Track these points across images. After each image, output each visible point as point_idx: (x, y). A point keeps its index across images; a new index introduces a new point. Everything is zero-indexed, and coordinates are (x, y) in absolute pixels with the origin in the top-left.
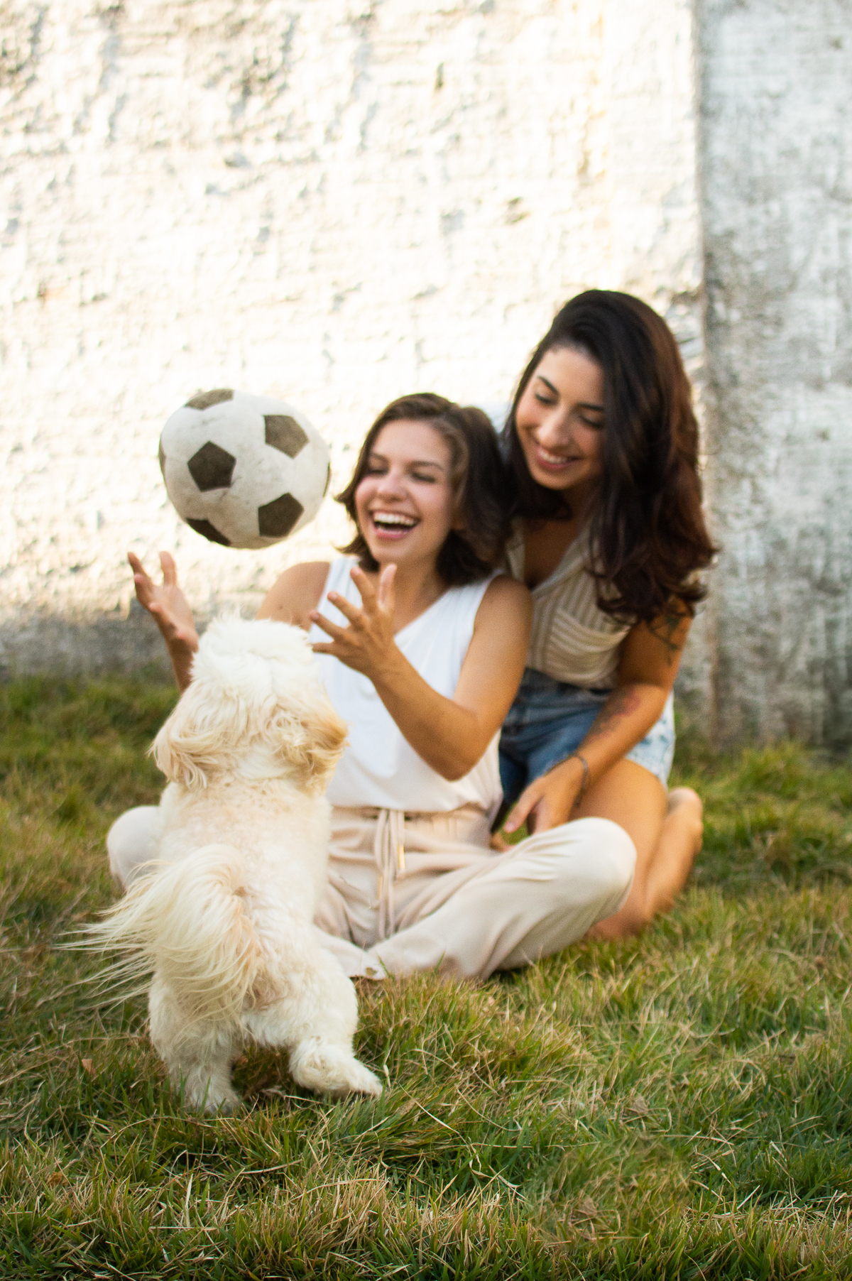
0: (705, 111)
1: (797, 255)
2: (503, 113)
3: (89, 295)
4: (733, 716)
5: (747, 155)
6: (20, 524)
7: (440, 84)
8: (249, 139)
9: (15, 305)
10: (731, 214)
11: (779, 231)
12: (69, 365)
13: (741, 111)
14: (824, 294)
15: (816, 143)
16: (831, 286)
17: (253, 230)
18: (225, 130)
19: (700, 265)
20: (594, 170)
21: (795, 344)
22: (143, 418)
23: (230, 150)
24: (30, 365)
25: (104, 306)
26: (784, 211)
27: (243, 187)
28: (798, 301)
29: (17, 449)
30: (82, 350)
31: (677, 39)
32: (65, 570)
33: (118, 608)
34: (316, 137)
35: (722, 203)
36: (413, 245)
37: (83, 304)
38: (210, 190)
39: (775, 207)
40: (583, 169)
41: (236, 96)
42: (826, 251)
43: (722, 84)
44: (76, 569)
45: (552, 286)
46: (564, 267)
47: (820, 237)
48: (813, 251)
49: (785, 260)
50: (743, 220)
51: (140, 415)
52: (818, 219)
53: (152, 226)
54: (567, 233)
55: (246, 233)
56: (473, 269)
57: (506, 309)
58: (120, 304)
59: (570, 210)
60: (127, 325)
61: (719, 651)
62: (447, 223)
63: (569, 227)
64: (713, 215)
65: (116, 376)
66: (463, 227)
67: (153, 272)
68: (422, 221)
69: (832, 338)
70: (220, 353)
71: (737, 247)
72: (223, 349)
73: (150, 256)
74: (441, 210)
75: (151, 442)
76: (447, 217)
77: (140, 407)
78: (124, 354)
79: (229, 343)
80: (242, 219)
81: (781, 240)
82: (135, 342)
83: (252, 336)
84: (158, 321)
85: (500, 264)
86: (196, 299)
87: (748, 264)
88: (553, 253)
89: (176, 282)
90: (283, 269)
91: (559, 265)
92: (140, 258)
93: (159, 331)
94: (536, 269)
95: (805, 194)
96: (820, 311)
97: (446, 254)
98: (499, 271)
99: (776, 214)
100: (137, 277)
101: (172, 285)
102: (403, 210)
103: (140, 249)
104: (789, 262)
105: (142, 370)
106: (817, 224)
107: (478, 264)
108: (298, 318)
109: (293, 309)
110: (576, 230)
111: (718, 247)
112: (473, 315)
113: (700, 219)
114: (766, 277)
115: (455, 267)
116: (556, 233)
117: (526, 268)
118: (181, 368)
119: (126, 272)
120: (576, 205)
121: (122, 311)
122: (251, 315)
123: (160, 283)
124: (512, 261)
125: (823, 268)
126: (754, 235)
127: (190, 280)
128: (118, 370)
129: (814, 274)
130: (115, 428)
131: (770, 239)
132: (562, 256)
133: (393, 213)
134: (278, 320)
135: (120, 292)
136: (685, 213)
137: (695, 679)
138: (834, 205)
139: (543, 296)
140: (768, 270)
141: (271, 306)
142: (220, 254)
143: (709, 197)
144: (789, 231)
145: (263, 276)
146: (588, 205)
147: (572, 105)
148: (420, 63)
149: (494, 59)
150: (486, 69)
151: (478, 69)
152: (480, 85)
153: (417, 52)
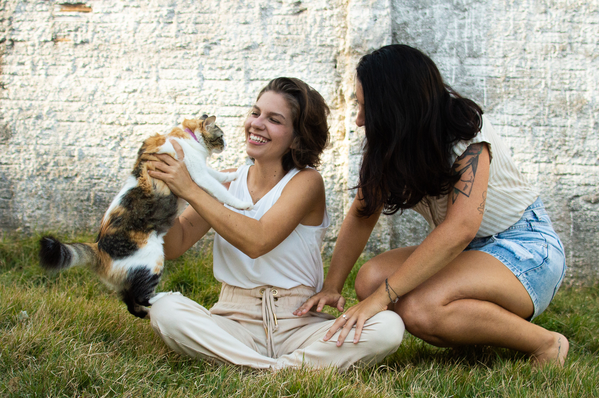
1: (438, 36)
3: (79, 42)
9: (40, 43)
10: (406, 14)
11: (429, 24)
12: (67, 76)
14: (451, 56)
16: (454, 52)
17: (164, 11)
19: (391, 38)
22: (105, 104)
24: (47, 75)
25: (87, 46)
26: (432, 13)
29: (38, 117)
30: (75, 68)
32: (61, 179)
33: (88, 199)
35: (401, 9)
36: (246, 23)
37: (76, 45)
39: (427, 11)
42: (452, 34)
44: (67, 178)
45: (315, 46)
46: (322, 36)
47: (449, 27)
48: (446, 34)
49: (431, 37)
50: (411, 17)
51: (103, 102)
52: (449, 18)
53: (113, 7)
54: (324, 20)
55: (161, 13)
56: (275, 35)
57: (292, 56)
58: (95, 46)
59: (325, 9)
60: (98, 56)
61: (393, 230)
62: (263, 12)
63: (324, 17)
64: (397, 14)
65: (91, 82)
66: (271, 14)
67: (113, 30)
68: (251, 10)
69: (454, 77)
70: (145, 72)
71: (408, 30)
72: (147, 70)
73: (111, 22)
74: (260, 5)
75: (108, 116)
76: (263, 9)
77: (103, 98)
78: (96, 71)
79: (150, 67)
80: (159, 6)
81: (430, 28)
82: (102, 65)
83: (162, 64)
84: (114, 55)
85: (290, 34)
86: (134, 45)
87: (413, 39)
88: (316, 29)
89: (124, 35)
90: (179, 31)
91: (319, 35)
92: (107, 23)
93: (114, 60)
94: (307, 36)
95: (442, 5)
96: (448, 64)
97: (262, 27)
98: (289, 37)
99: (428, 15)
100: (104, 32)
101: (122, 37)
102: (241, 5)
103: (107, 18)
104: (433, 39)
105: (105, 80)
106: (448, 21)
107: (278, 33)
108: (186, 56)
109: (183, 51)
110: (328, 18)
111: (399, 30)
112: (275, 59)
113: (390, 16)
114: (422, 46)
115: (267, 34)
116: (318, 19)
117: (303, 36)
118: (125, 79)
119: (98, 29)
120: (328, 7)
121: (96, 49)
122: (162, 54)
123: (116, 36)
124: (295, 33)
125: (449, 42)
126: (416, 25)
127: (131, 34)
128: (92, 79)
129: (446, 46)
130: (90, 108)
131: (424, 27)
132: (321, 30)
133: (236, 5)
134: (176, 57)
135: (95, 40)
136: (384, 13)
137: (382, 243)
138: (456, 12)
139: (310, 50)
140: (423, 42)
141: (172, 50)
142: (148, 23)
143: (394, 5)
144: (434, 23)
145: (169, 34)
146: (334, 6)
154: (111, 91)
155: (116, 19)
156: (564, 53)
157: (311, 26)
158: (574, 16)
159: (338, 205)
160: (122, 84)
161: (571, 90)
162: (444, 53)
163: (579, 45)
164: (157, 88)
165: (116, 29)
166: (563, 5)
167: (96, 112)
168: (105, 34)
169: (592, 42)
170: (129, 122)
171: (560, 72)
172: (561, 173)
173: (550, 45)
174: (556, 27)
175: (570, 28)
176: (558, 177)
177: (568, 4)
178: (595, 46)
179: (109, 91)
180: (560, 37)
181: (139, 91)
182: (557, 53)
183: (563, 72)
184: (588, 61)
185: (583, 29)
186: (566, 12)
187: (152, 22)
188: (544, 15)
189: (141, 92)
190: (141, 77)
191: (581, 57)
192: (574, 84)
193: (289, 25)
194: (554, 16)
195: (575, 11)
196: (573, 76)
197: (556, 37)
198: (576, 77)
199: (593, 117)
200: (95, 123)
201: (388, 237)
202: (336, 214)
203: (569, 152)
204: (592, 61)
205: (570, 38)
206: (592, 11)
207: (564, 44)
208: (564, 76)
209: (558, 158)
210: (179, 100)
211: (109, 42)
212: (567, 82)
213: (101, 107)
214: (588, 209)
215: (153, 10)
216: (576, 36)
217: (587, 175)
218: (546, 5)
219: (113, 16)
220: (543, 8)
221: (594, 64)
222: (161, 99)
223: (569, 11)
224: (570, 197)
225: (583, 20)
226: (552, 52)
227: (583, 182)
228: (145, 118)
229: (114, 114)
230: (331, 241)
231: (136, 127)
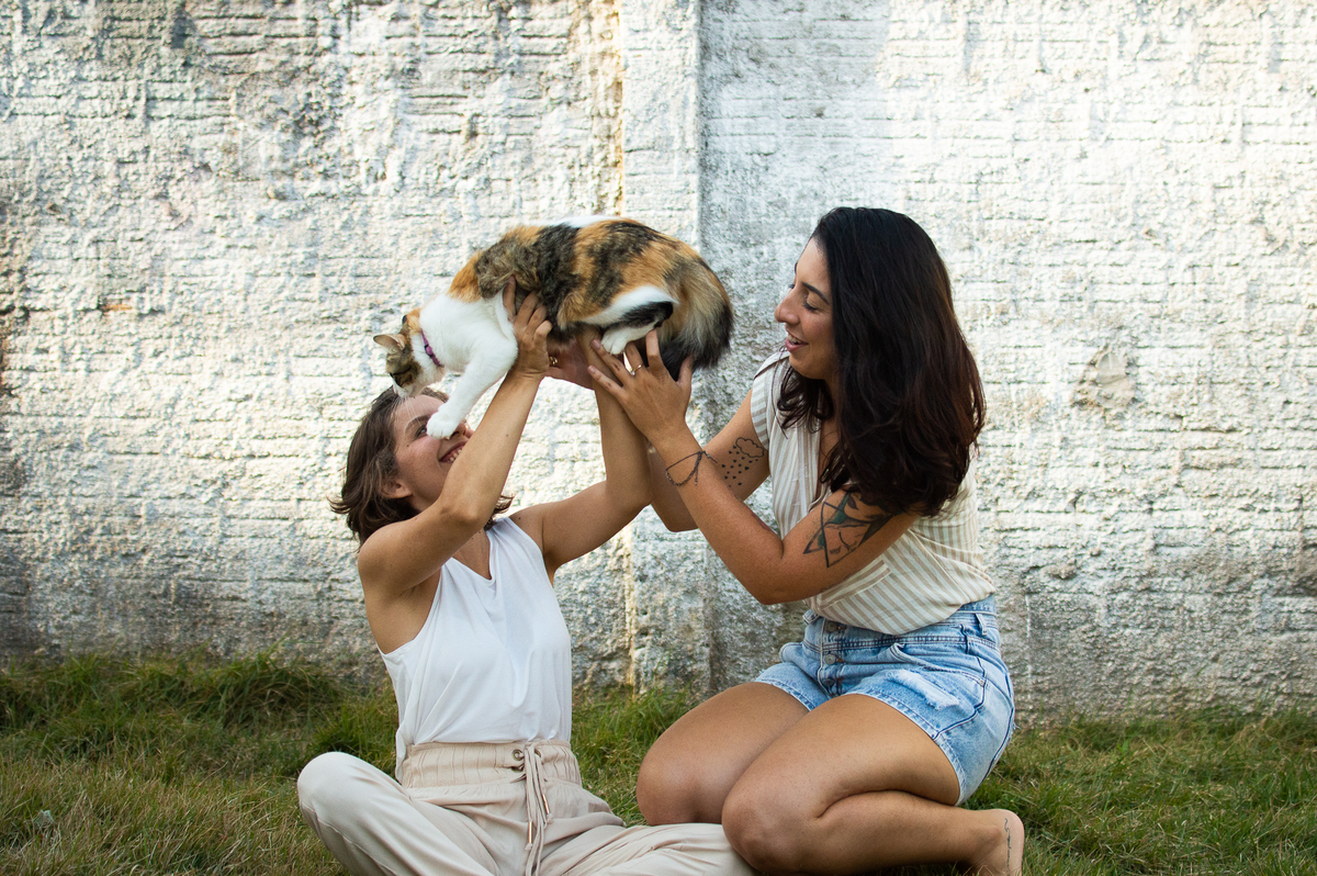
0: (704, 166)
2: (528, 160)
3: (145, 311)
5: (741, 204)
6: (74, 515)
7: (473, 134)
8: (299, 175)
9: (76, 313)
10: (727, 255)
11: (769, 271)
12: (125, 372)
13: (736, 166)
15: (801, 197)
17: (300, 255)
18: (276, 165)
22: (195, 421)
23: (282, 183)
24: (89, 371)
25: (161, 319)
26: (774, 253)
27: (291, 217)
29: (73, 447)
30: (139, 357)
31: (685, 104)
32: (116, 558)
33: (166, 594)
34: (360, 176)
37: (141, 316)
38: (260, 219)
39: (765, 249)
41: (288, 136)
43: (717, 143)
44: (127, 557)
49: (772, 294)
50: (737, 260)
51: (190, 418)
53: (208, 248)
55: (293, 257)
58: (175, 317)
60: (182, 336)
61: (715, 637)
65: (169, 381)
67: (208, 290)
68: (453, 251)
70: (266, 364)
71: (732, 283)
72: (270, 360)
73: (204, 275)
75: (200, 443)
77: (191, 411)
78: (177, 362)
79: (276, 355)
80: (290, 246)
81: (770, 278)
82: (188, 351)
83: (297, 349)
84: (211, 333)
86: (246, 315)
87: (741, 298)
89: (228, 299)
90: (326, 290)
92: (196, 276)
93: (210, 342)
95: (790, 239)
99: (766, 256)
100: (192, 293)
101: (224, 302)
102: (437, 242)
103: (196, 269)
105: (194, 378)
108: (339, 335)
109: (333, 326)
114: (757, 310)
118: (230, 376)
119: (182, 288)
121: (177, 323)
122: (295, 331)
123: (213, 300)
126: (746, 274)
127: (240, 297)
128: (170, 377)
130: (167, 428)
131: (760, 277)
133: (427, 243)
134: (320, 337)
135: (176, 307)
137: (696, 661)
140: (758, 304)
141: (314, 323)
142: (270, 276)
145: (309, 296)
147: (590, 155)
148: (453, 114)
149: (520, 113)
150: (513, 121)
151: (506, 121)
152: (508, 135)
153: (452, 104)
154: (206, 398)
155: (212, 270)
156: (1005, 319)
158: (1019, 253)
159: (615, 595)
160: (225, 386)
161: (1020, 382)
163: (1031, 303)
164: (288, 393)
165: (214, 287)
166: (1000, 235)
167: (179, 436)
168: (194, 297)
169: (1052, 299)
170: (238, 453)
171: (998, 351)
172: (1007, 527)
173: (980, 304)
174: (990, 272)
175: (1014, 274)
176: (1002, 535)
177: (1010, 234)
178: (1058, 305)
179: (201, 399)
180: (997, 290)
181: (255, 398)
182: (992, 317)
183: (1005, 350)
184: (1047, 330)
185: (1035, 276)
186: (1006, 247)
187: (279, 275)
188: (967, 252)
189: (260, 399)
190: (260, 374)
191: (1034, 324)
192: (1024, 372)
194: (985, 254)
195: (1021, 245)
196: (1022, 358)
197: (990, 290)
198: (1026, 360)
199: (1059, 428)
200: (177, 457)
201: (707, 650)
202: (612, 611)
203: (1018, 491)
204: (1054, 331)
205: (1013, 291)
206: (1049, 243)
207: (1004, 302)
208: (1007, 359)
209: (1000, 501)
210: (327, 412)
211: (200, 310)
212: (1012, 368)
213: (187, 427)
214: (1056, 590)
215: (280, 253)
216: (1024, 288)
217: (1052, 529)
218: (971, 234)
219: (208, 264)
220: (965, 241)
221: (1057, 336)
222: (295, 412)
223: (1011, 245)
224: (1024, 569)
225: (1035, 260)
226: (985, 316)
227: (1045, 543)
228: (268, 446)
229: (211, 440)
230: (604, 659)
231: (252, 463)
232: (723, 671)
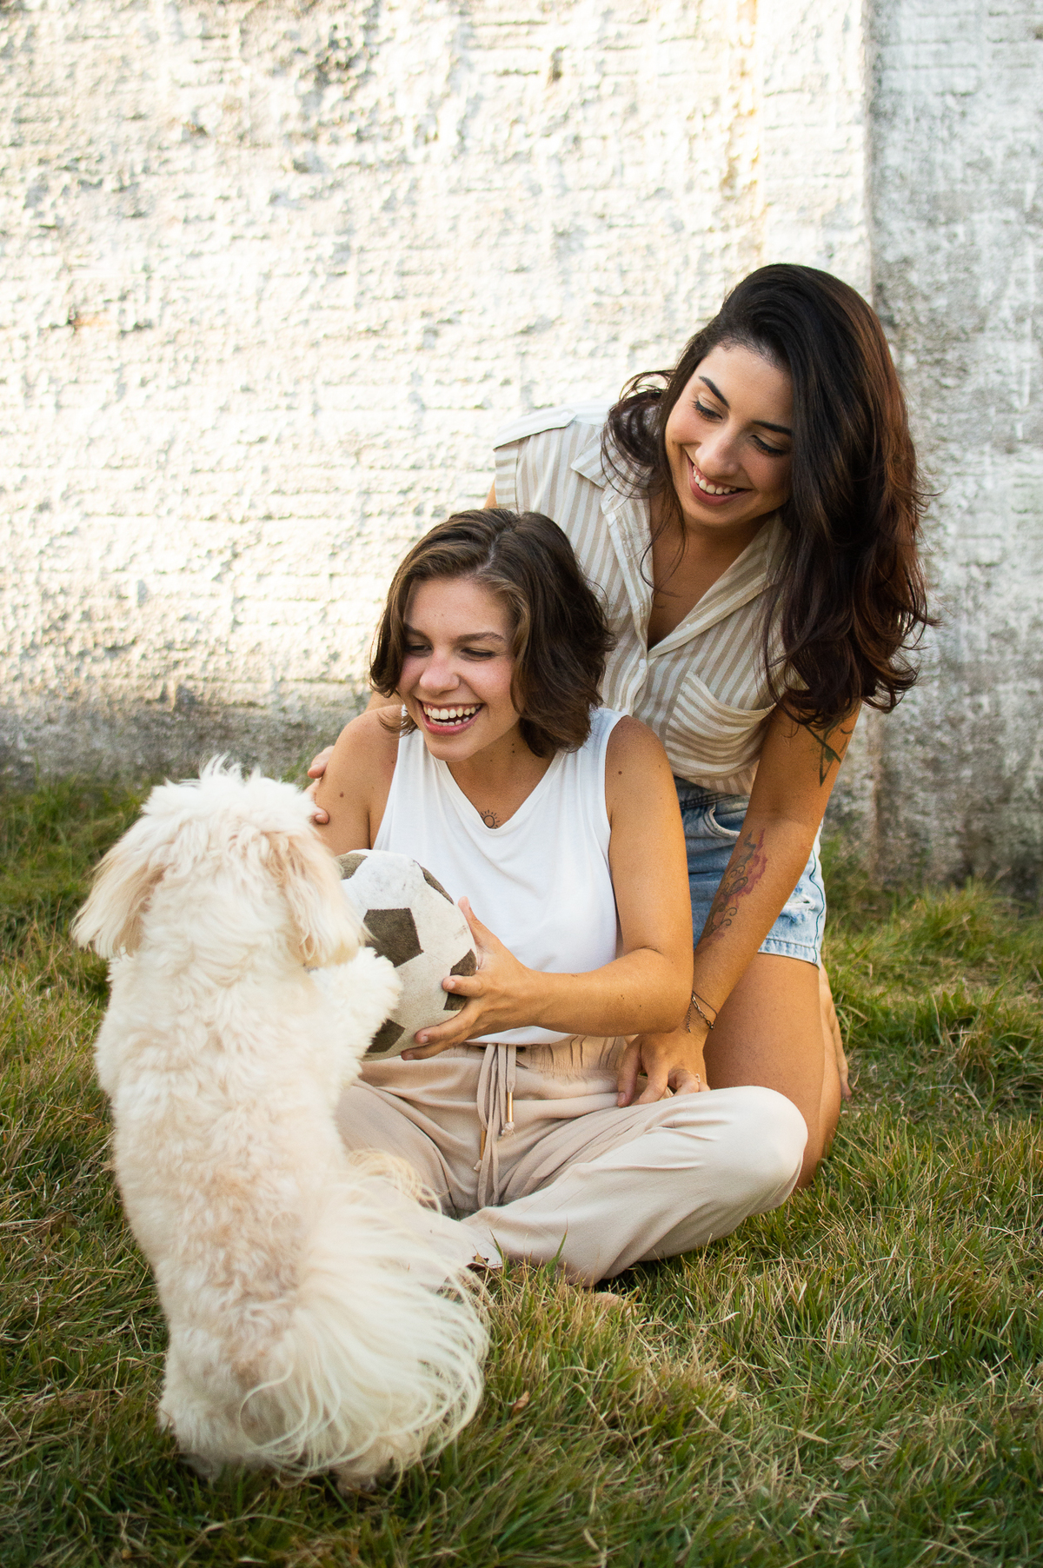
0: (876, 113)
1: (987, 289)
2: (633, 109)
3: (129, 326)
4: (899, 841)
5: (928, 167)
6: (46, 596)
7: (557, 75)
8: (325, 137)
9: (41, 331)
10: (907, 238)
11: (966, 260)
12: (104, 407)
13: (921, 112)
14: (1019, 338)
15: (1012, 154)
16: (1027, 328)
17: (327, 247)
18: (294, 125)
20: (741, 181)
21: (981, 395)
22: (195, 471)
23: (301, 150)
24: (58, 406)
25: (148, 336)
26: (972, 234)
27: (315, 196)
28: (986, 345)
29: (43, 507)
30: (122, 388)
31: (846, 26)
32: (100, 652)
33: (163, 698)
34: (405, 137)
35: (896, 225)
36: (520, 270)
37: (123, 333)
38: (274, 199)
39: (960, 229)
40: (729, 180)
41: (308, 85)
42: (1021, 284)
43: (895, 79)
44: (114, 650)
45: (688, 321)
46: (703, 297)
47: (1014, 267)
48: (1005, 284)
49: (970, 292)
50: (921, 246)
51: (190, 468)
52: (1013, 245)
53: (205, 241)
54: (706, 257)
55: (318, 250)
56: (593, 298)
57: (634, 348)
58: (167, 334)
59: (711, 230)
60: (175, 360)
61: (884, 763)
62: (562, 243)
63: (709, 249)
64: (885, 238)
65: (161, 420)
66: (582, 247)
67: (207, 296)
68: (531, 238)
69: (1026, 390)
70: (286, 394)
71: (914, 277)
72: (291, 389)
73: (203, 276)
74: (554, 226)
75: (202, 500)
76: (561, 235)
77: (190, 458)
78: (171, 394)
79: (297, 382)
80: (314, 234)
81: (967, 270)
82: (184, 379)
83: (325, 373)
84: (213, 354)
85: (626, 292)
86: (259, 330)
87: (926, 298)
88: (689, 279)
89: (234, 308)
90: (362, 294)
91: (697, 294)
92: (191, 278)
93: (213, 367)
94: (668, 298)
95: (997, 215)
96: (1012, 357)
97: (560, 279)
98: (624, 301)
99: (961, 238)
100: (187, 300)
101: (230, 312)
102: (510, 226)
103: (192, 268)
104: (975, 297)
105: (192, 414)
106: (1011, 251)
107: (598, 292)
108: (381, 354)
109: (373, 342)
110: (718, 253)
111: (890, 276)
112: (592, 354)
113: (868, 245)
114: (947, 314)
115: (572, 296)
116: (695, 257)
117: (657, 299)
118: (239, 411)
119: (175, 294)
120: (718, 225)
121: (169, 342)
122: (324, 350)
123: (216, 309)
124: (639, 290)
125: (1016, 304)
126: (933, 264)
127: (251, 305)
128: (162, 413)
129: (1006, 313)
130: (159, 482)
131: (953, 268)
132: (701, 282)
133: (496, 228)
134: (356, 356)
135: (168, 319)
136: (852, 237)
137: (854, 799)
138: (1032, 229)
139: (678, 331)
140: (949, 306)
141: (349, 339)
142: (288, 275)
143: (879, 215)
144: (976, 258)
145: (339, 302)
146: (732, 223)
147: (716, 102)
148: (530, 48)
149: (621, 44)
150: (611, 56)
151: (601, 55)
152: (604, 75)
153: (528, 34)
154: (209, 441)
155: (214, 270)
157: (677, 274)
160: (233, 425)
162: (1004, 333)
164: (315, 433)
165: (216, 292)
167: (175, 492)
168: (191, 306)
170: (252, 513)
179: (202, 442)
181: (272, 439)
187: (299, 274)
189: (278, 441)
190: (277, 407)
193: (623, 273)
200: (173, 519)
201: (871, 783)
210: (367, 458)
211: (199, 324)
213: (186, 480)
215: (301, 244)
219: (206, 262)
222: (325, 458)
228: (289, 504)
229: (216, 497)
231: (270, 525)
232: (893, 809)
